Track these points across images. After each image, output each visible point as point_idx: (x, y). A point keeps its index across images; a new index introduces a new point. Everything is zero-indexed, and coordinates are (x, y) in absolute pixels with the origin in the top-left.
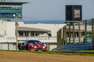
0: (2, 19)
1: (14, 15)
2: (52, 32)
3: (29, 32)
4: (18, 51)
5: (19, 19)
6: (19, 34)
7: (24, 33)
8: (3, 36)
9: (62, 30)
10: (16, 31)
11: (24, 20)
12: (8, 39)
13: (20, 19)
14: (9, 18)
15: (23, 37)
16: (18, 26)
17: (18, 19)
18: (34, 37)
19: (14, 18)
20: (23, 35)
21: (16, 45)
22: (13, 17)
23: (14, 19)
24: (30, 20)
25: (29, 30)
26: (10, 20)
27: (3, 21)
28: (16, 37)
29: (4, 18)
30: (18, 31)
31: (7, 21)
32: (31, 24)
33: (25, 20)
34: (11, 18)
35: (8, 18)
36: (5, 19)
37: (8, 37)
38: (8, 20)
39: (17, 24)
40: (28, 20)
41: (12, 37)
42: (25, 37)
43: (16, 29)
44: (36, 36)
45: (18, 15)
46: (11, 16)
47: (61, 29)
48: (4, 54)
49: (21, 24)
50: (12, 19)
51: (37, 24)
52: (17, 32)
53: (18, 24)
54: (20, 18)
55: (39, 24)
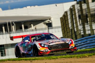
2: (52, 19)
3: (13, 25)
7: (3, 28)
9: (69, 13)
20: (2, 31)
25: (11, 21)
32: (14, 10)
42: (6, 34)
47: (66, 12)
51: (25, 8)
55: (28, 7)
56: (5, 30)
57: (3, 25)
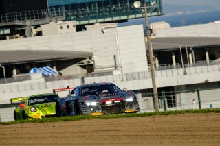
0: (102, 20)
1: (137, 5)
3: (190, 52)
4: (162, 114)
5: (153, 14)
6: (157, 61)
7: (174, 57)
8: (110, 73)
10: (148, 52)
11: (169, 14)
12: (125, 79)
13: (156, 14)
14: (123, 15)
15: (172, 68)
16: (152, 37)
17: (149, 14)
18: (207, 65)
19: (139, 13)
20: (172, 62)
21: (153, 95)
22: (135, 11)
23: (138, 16)
24: (188, 12)
25: (186, 46)
26: (126, 20)
27: (104, 27)
28: (151, 70)
29: (107, 16)
30: (155, 52)
31: (115, 24)
33: (171, 14)
34: (127, 14)
35: (118, 15)
36: (110, 19)
37: (124, 72)
38: (119, 21)
39: (148, 31)
40: (180, 13)
41: (138, 73)
42: (177, 68)
43: (147, 45)
44: (213, 62)
45: (148, 3)
46: (126, 9)
48: (119, 128)
49: (163, 30)
50: (133, 16)
51: (211, 23)
52: (152, 56)
53: (151, 31)
54: (156, 10)
55: (216, 22)
56: (176, 62)
57: (173, 53)
